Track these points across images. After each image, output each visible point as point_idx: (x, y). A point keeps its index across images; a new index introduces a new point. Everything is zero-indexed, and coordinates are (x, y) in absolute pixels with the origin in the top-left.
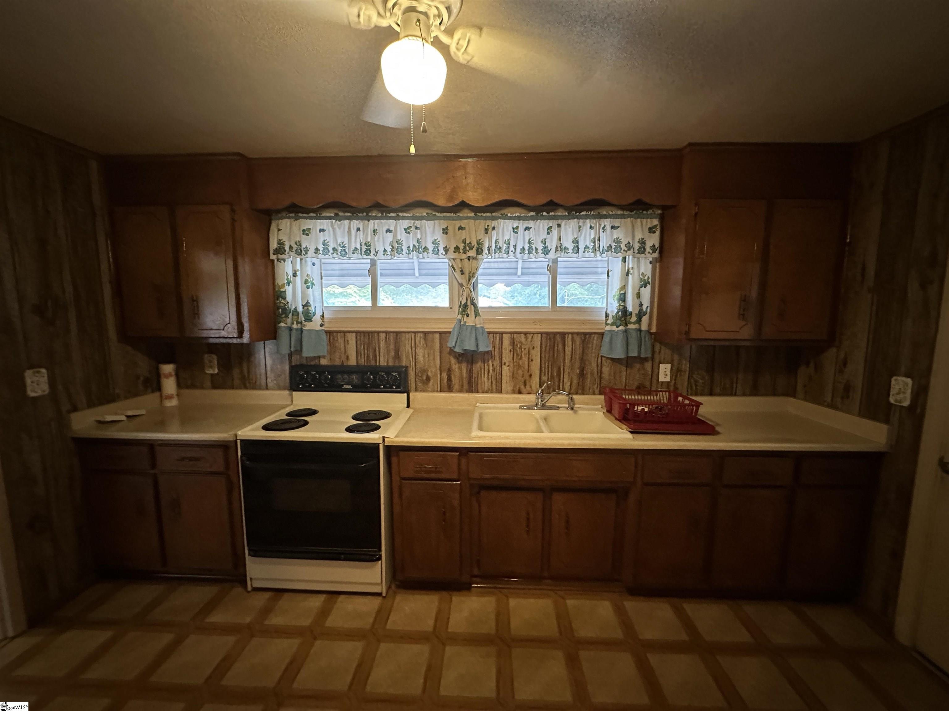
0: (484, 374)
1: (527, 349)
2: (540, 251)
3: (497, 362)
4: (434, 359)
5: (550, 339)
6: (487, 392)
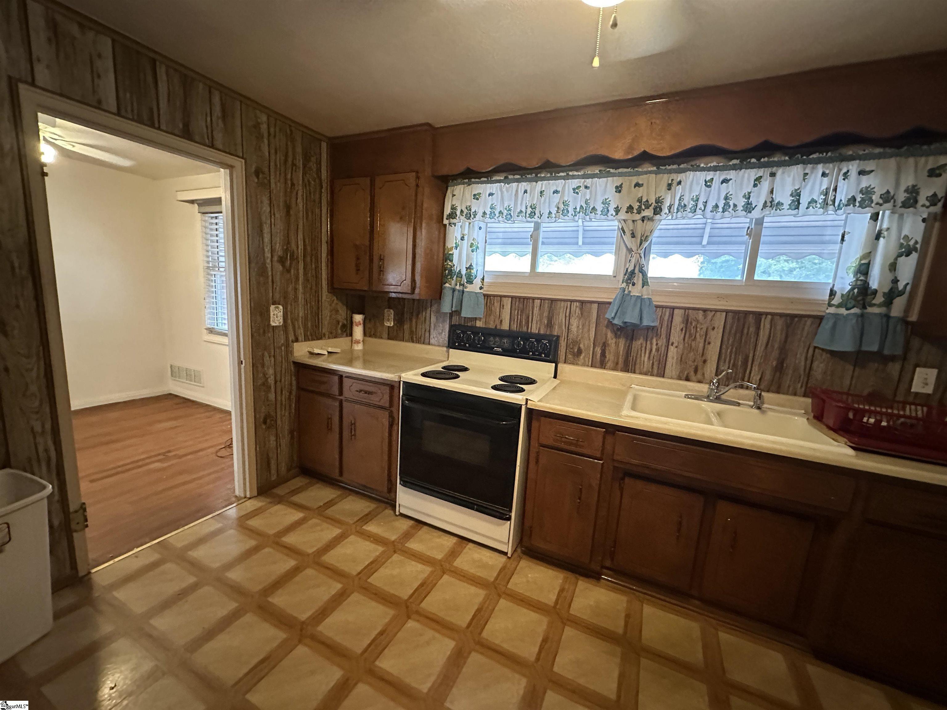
0: (645, 353)
1: (705, 330)
2: (740, 208)
3: (662, 342)
4: (589, 330)
5: (739, 319)
6: (646, 374)
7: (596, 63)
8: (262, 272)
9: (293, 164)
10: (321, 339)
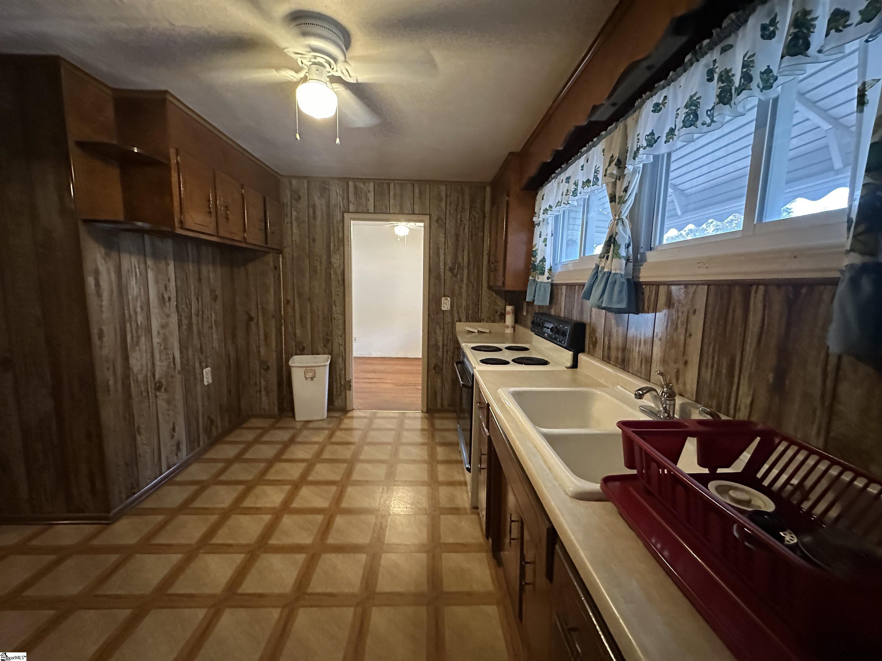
0: (636, 346)
1: (685, 314)
4: (601, 317)
6: (636, 374)
7: (338, 141)
8: (438, 277)
9: (463, 208)
10: (480, 321)
